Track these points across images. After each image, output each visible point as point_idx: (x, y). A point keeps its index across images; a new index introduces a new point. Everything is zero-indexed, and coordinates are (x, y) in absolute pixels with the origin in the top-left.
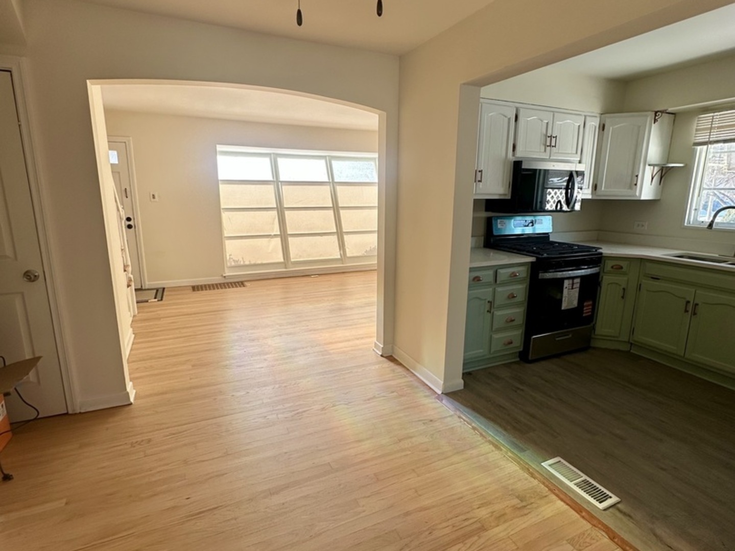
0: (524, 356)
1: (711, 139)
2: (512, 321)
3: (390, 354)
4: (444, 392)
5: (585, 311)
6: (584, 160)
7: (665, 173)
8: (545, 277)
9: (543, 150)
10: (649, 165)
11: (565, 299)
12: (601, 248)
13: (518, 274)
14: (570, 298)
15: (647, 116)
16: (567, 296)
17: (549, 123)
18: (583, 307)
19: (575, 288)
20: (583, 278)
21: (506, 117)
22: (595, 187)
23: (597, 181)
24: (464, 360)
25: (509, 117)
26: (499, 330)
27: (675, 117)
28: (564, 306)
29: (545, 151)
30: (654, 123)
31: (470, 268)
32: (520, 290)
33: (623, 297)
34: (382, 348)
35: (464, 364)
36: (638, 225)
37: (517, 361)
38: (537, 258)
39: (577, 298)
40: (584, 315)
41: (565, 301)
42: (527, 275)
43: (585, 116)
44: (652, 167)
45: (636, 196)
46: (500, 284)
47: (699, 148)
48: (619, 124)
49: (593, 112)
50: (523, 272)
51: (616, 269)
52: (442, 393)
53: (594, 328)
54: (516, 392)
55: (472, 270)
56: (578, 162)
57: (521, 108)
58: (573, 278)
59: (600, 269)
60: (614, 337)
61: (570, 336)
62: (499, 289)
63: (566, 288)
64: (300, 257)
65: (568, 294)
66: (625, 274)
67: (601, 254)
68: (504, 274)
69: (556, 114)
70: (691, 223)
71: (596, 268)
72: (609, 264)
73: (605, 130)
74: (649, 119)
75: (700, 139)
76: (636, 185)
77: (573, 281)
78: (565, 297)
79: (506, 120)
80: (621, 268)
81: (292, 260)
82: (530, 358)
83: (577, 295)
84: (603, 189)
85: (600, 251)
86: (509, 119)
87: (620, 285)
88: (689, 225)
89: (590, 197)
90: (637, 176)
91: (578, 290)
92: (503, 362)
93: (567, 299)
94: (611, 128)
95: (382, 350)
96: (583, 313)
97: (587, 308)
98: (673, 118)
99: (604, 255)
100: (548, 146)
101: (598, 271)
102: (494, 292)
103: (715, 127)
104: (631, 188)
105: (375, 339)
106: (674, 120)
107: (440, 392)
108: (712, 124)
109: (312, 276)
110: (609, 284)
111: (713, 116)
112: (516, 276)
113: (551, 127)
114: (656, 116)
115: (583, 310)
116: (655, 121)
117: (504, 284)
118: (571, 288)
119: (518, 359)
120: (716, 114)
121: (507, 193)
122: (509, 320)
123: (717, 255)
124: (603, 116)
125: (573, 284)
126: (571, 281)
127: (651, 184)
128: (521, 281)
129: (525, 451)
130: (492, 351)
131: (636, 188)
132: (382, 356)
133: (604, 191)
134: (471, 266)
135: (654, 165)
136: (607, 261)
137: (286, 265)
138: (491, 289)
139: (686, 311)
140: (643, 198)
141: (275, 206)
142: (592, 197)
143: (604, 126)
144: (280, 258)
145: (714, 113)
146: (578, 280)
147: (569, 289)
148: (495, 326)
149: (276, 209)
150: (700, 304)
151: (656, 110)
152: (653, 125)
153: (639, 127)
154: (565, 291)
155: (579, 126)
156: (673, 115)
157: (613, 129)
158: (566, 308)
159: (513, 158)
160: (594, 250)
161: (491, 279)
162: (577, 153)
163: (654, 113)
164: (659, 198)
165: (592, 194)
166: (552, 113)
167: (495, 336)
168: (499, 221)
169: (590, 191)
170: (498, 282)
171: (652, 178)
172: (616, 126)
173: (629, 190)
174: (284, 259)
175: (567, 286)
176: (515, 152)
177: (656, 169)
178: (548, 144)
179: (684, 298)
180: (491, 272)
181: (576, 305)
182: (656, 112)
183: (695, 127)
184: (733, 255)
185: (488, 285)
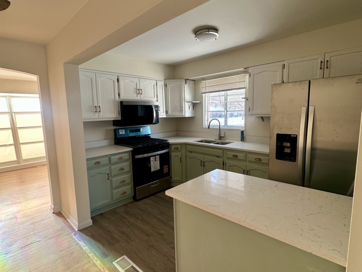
0: (135, 199)
1: (206, 91)
2: (124, 182)
3: (59, 211)
4: (79, 230)
5: (164, 171)
6: (159, 100)
7: (195, 105)
8: (138, 157)
9: (136, 96)
10: (187, 102)
11: (152, 166)
12: (168, 140)
13: (123, 158)
14: (155, 165)
15: (182, 81)
16: (153, 165)
17: (137, 83)
18: (163, 169)
19: (157, 160)
20: (160, 155)
21: (112, 80)
22: (167, 112)
23: (167, 109)
24: (91, 210)
25: (113, 80)
26: (116, 188)
27: (195, 82)
28: (153, 170)
29: (137, 96)
30: (186, 84)
31: (87, 159)
32: (127, 166)
33: (181, 162)
34: (53, 208)
35: (91, 212)
36: (190, 128)
37: (133, 201)
38: (133, 148)
39: (159, 165)
40: (164, 172)
41: (152, 167)
42: (130, 157)
43: (156, 80)
44: (188, 103)
45: (183, 115)
46: (112, 164)
47: (204, 95)
48: (172, 84)
49: (160, 79)
50: (126, 156)
51: (176, 149)
52: (78, 230)
53: (171, 177)
54: (122, 220)
55: (88, 160)
56: (156, 101)
57: (120, 76)
58: (155, 156)
59: (169, 150)
60: (180, 180)
61: (159, 183)
62: (113, 167)
63: (152, 161)
64: (30, 156)
65: (153, 163)
66: (180, 151)
67: (168, 143)
68: (114, 159)
69: (140, 79)
70: (206, 126)
71: (166, 150)
72: (173, 147)
73: (167, 86)
74: (183, 82)
75: (204, 91)
76: (182, 111)
77: (155, 157)
78: (152, 165)
79: (112, 82)
80: (178, 148)
81: (23, 158)
82: (137, 199)
83: (159, 163)
84: (170, 113)
85: (168, 141)
86: (114, 81)
87: (179, 156)
88: (205, 127)
89: (165, 116)
90: (182, 107)
91: (159, 161)
92: (123, 204)
93: (153, 166)
94: (169, 86)
95: (53, 209)
96: (163, 172)
97: (165, 169)
98: (194, 83)
99: (170, 143)
100: (138, 94)
101: (168, 151)
102: (110, 168)
103: (207, 86)
104: (181, 112)
105: (51, 204)
106: (195, 83)
107: (77, 230)
108: (206, 85)
109: (38, 167)
110: (174, 156)
111: (205, 82)
112: (122, 158)
113: (139, 84)
114: (186, 81)
115: (164, 170)
116: (186, 83)
117: (115, 163)
118: (154, 161)
119: (133, 200)
120: (206, 81)
121: (118, 116)
122: (122, 182)
123: (213, 139)
124: (165, 80)
125: (155, 159)
126: (154, 157)
127: (189, 110)
128: (126, 161)
129: (108, 256)
130: (114, 199)
131: (183, 112)
132: (53, 213)
133: (170, 114)
134: (87, 158)
135: (189, 102)
136: (172, 146)
137: (18, 162)
138: (108, 167)
139: (201, 165)
140: (186, 116)
141: (10, 127)
142: (166, 116)
143: (166, 85)
144: (14, 158)
145: (206, 80)
146: (158, 156)
147: (153, 161)
148: (114, 187)
149: (11, 129)
150: (205, 162)
151: (186, 79)
152: (185, 85)
153: (180, 86)
154: (152, 163)
155: (154, 85)
156: (194, 81)
157: (170, 86)
158: (154, 171)
159: (119, 99)
160: (165, 141)
161: (107, 162)
162: (154, 97)
163: (185, 80)
164: (194, 116)
165: (166, 115)
166: (138, 79)
167: (115, 191)
168: (120, 130)
169: (165, 114)
170: (112, 163)
171: (189, 108)
172: (171, 85)
173: (180, 113)
174: (17, 158)
175: (152, 160)
176: (120, 96)
177: (190, 103)
178: (138, 93)
179: (200, 160)
180: (107, 158)
181: (159, 168)
182: (186, 80)
183: (201, 87)
184: (218, 139)
185: (105, 165)
